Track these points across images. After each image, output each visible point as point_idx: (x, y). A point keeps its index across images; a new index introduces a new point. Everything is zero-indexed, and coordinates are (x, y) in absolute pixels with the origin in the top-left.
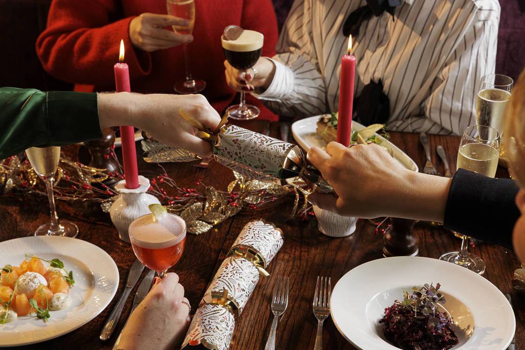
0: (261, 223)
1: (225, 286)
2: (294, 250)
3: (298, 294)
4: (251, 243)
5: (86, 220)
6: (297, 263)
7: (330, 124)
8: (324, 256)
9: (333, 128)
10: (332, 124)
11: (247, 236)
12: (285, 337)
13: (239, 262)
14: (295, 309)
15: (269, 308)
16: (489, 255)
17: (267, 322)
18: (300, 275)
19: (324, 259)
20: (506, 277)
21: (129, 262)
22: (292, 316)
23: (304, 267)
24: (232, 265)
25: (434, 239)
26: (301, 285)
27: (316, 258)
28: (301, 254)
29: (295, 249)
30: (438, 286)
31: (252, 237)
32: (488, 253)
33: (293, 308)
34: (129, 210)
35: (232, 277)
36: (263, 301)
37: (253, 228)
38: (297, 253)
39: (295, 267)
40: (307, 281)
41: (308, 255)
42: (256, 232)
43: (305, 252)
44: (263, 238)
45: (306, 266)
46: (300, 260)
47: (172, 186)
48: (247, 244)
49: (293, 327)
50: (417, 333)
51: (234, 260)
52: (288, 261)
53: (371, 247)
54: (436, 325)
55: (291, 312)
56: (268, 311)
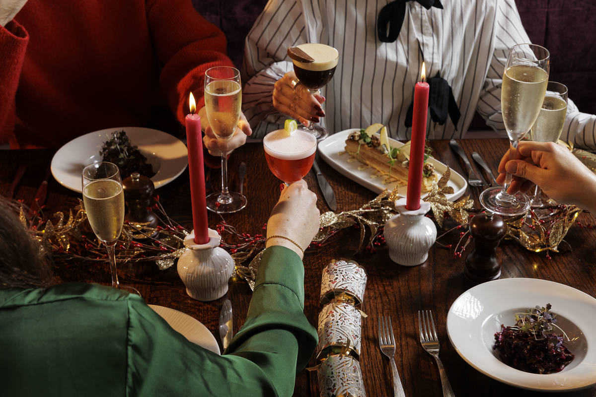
0: (343, 263)
1: (341, 335)
2: (376, 286)
3: (400, 331)
4: (344, 286)
5: (141, 281)
6: (385, 299)
7: (361, 142)
8: (408, 288)
9: (366, 146)
10: (365, 141)
11: (337, 278)
12: (407, 377)
13: (343, 308)
14: (405, 348)
15: (378, 350)
16: (565, 265)
17: (382, 365)
18: (394, 311)
19: (410, 292)
20: (589, 286)
21: (212, 322)
22: (404, 355)
23: (394, 302)
24: (337, 312)
25: (508, 255)
26: (400, 322)
27: (402, 291)
28: (385, 289)
29: (377, 284)
30: (549, 307)
31: (343, 279)
32: (564, 263)
33: (401, 346)
34: (203, 267)
35: (343, 325)
36: (369, 343)
37: (338, 269)
38: (381, 288)
39: (385, 303)
40: (403, 316)
41: (392, 289)
42: (344, 273)
43: (388, 286)
44: (353, 279)
45: (395, 300)
46: (387, 296)
47: (232, 233)
48: (340, 287)
49: (410, 366)
50: (539, 355)
51: (337, 307)
52: (375, 298)
53: (451, 272)
54: (555, 345)
55: (401, 350)
56: (379, 354)
